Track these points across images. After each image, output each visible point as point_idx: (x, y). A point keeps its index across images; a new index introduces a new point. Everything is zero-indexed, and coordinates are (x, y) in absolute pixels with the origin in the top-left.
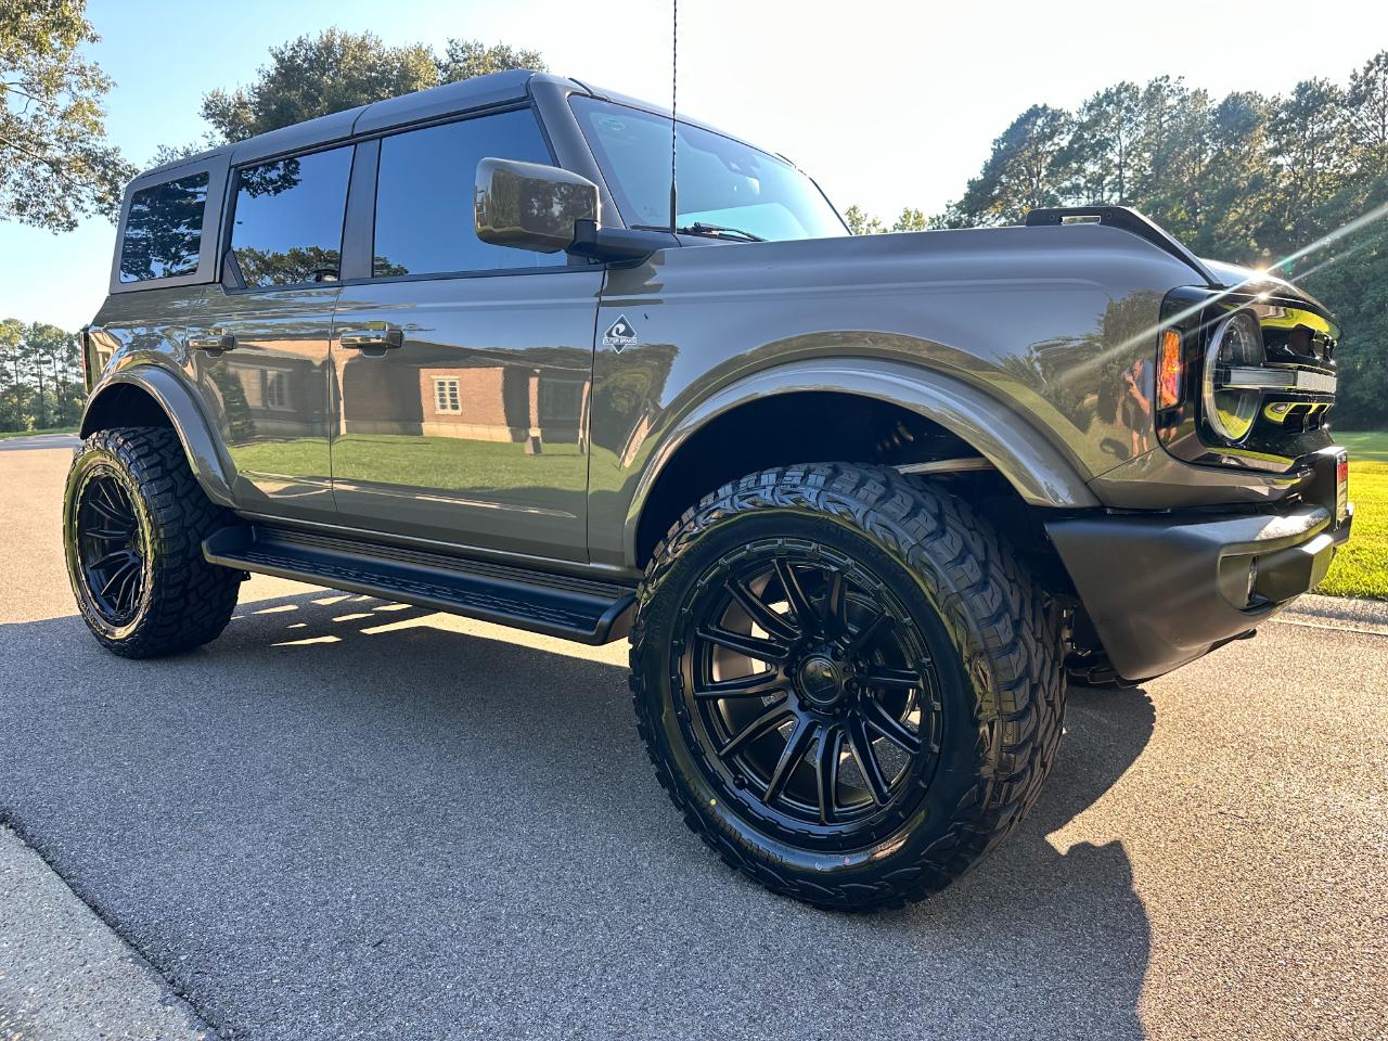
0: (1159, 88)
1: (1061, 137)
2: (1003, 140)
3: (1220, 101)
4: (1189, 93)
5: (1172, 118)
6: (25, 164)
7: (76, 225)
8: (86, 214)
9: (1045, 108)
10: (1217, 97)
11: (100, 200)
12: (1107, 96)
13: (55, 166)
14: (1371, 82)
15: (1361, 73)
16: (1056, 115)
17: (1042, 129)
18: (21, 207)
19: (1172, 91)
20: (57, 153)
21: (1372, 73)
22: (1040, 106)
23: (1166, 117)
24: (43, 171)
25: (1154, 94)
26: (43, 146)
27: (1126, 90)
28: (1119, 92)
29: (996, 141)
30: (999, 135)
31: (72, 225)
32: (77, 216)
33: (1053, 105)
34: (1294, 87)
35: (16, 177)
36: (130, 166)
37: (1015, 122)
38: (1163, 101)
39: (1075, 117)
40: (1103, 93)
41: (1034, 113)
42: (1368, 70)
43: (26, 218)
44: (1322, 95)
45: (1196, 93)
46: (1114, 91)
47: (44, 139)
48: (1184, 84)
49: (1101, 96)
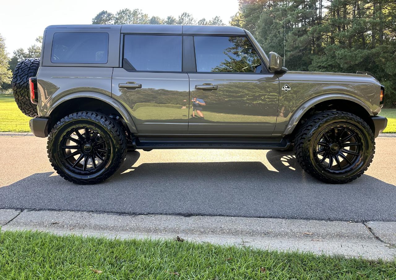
0: (136, 12)
1: (112, 21)
2: (95, 19)
3: (151, 18)
4: (143, 14)
5: (140, 20)
9: (106, 11)
10: (150, 17)
12: (123, 11)
14: (182, 19)
15: (180, 17)
16: (109, 15)
17: (106, 18)
19: (139, 13)
21: (183, 17)
22: (105, 11)
23: (138, 20)
25: (135, 13)
27: (128, 11)
28: (126, 11)
29: (93, 19)
30: (94, 17)
33: (109, 12)
34: (167, 17)
37: (98, 14)
38: (137, 15)
39: (115, 16)
40: (122, 10)
41: (103, 13)
42: (182, 16)
44: (173, 20)
45: (145, 15)
46: (125, 10)
48: (142, 12)
49: (121, 11)
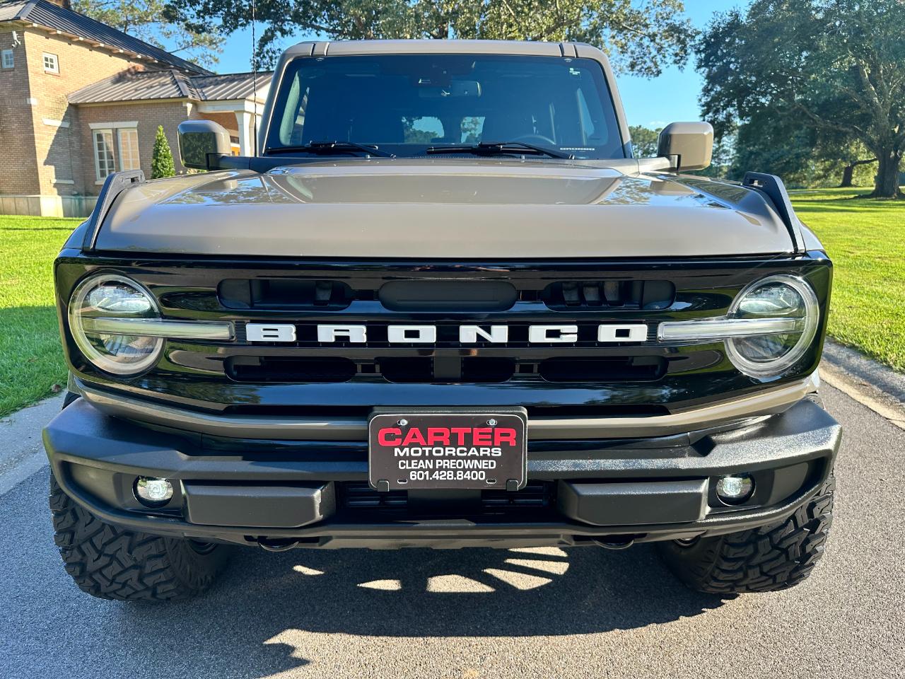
6: (637, 39)
7: (661, 73)
8: (667, 65)
11: (676, 55)
13: (653, 37)
18: (633, 66)
20: (653, 29)
24: (646, 41)
26: (646, 26)
31: (659, 72)
32: (662, 67)
35: (633, 48)
36: (695, 30)
43: (635, 72)
47: (648, 22)
